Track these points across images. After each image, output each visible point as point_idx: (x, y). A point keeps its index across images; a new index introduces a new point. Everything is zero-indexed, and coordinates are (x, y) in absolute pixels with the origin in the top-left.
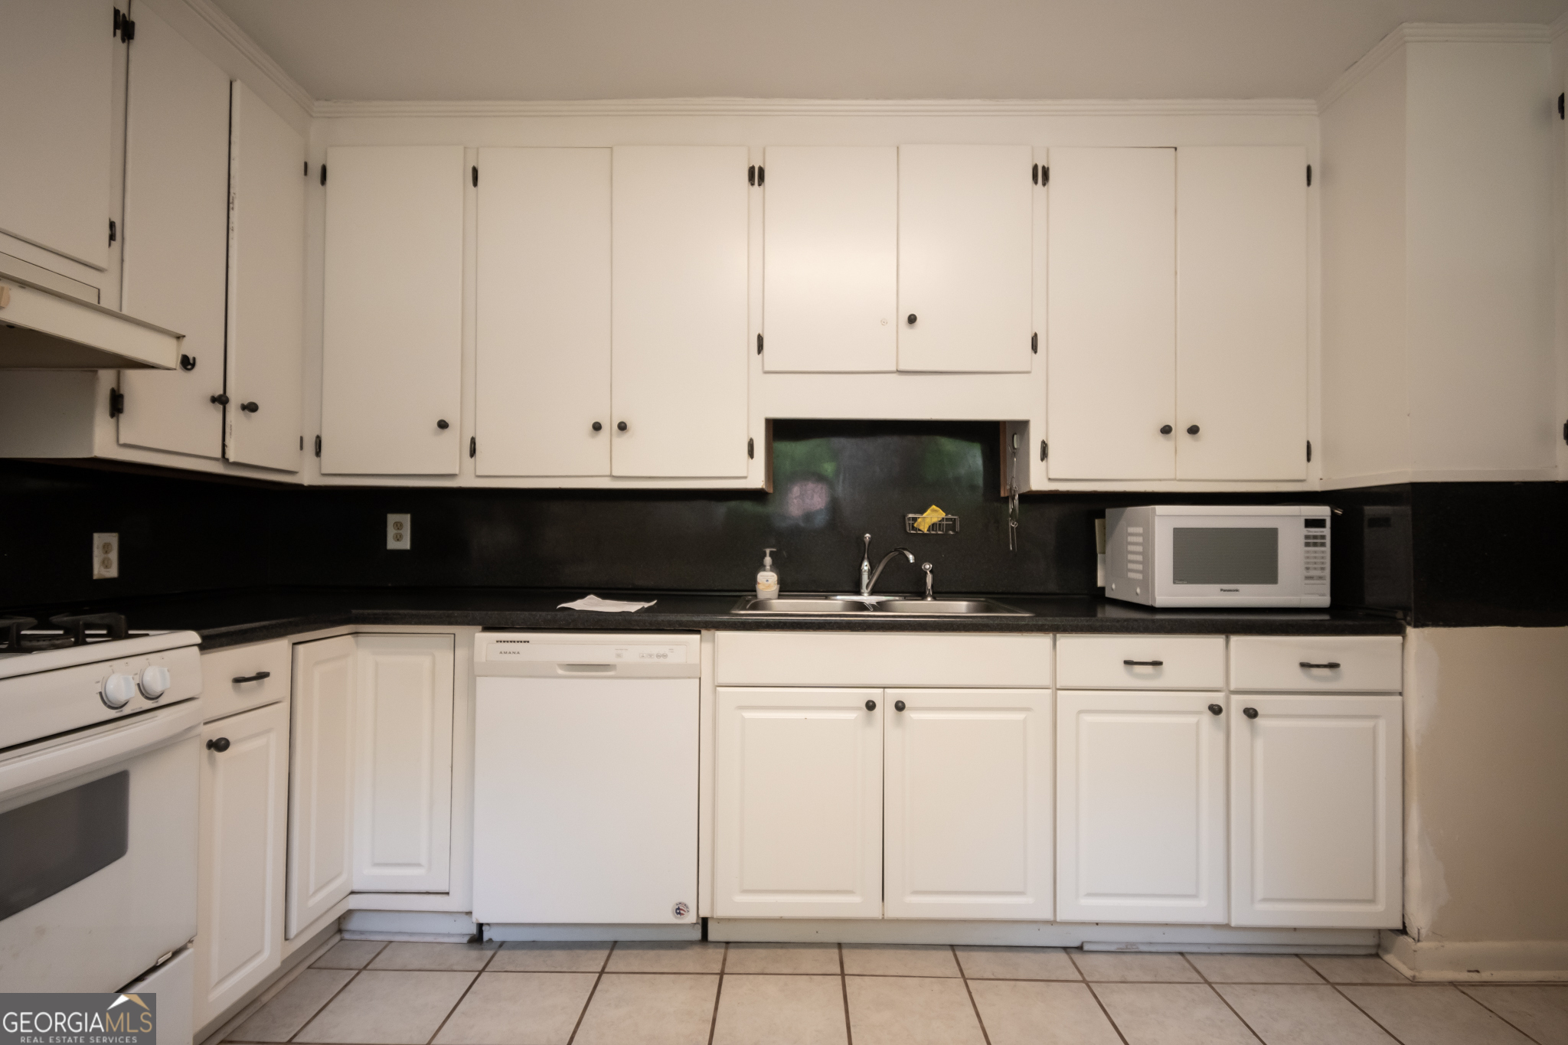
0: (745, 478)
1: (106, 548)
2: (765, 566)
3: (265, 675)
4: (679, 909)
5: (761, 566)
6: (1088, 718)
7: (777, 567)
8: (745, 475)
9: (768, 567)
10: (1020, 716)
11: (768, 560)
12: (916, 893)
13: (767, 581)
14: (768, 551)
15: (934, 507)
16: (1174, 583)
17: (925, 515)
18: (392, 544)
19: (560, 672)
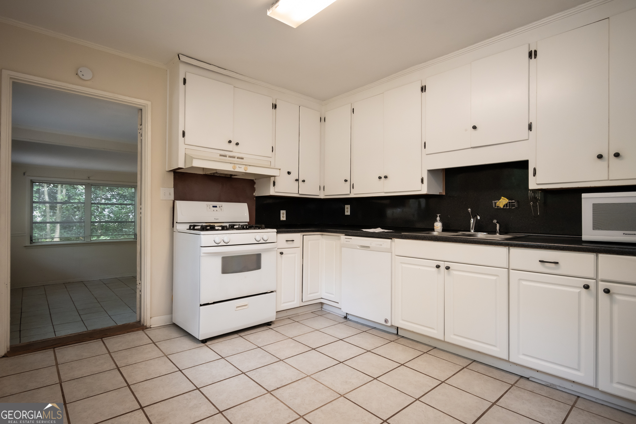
0: (421, 190)
1: (283, 214)
2: (437, 220)
3: (294, 241)
4: (386, 320)
5: (436, 221)
6: (524, 283)
7: (441, 220)
8: (420, 190)
9: (438, 221)
10: (494, 278)
11: (438, 218)
12: (455, 335)
13: (438, 226)
14: (438, 215)
15: (502, 197)
16: (593, 229)
17: (500, 201)
18: (346, 214)
19: (358, 247)
